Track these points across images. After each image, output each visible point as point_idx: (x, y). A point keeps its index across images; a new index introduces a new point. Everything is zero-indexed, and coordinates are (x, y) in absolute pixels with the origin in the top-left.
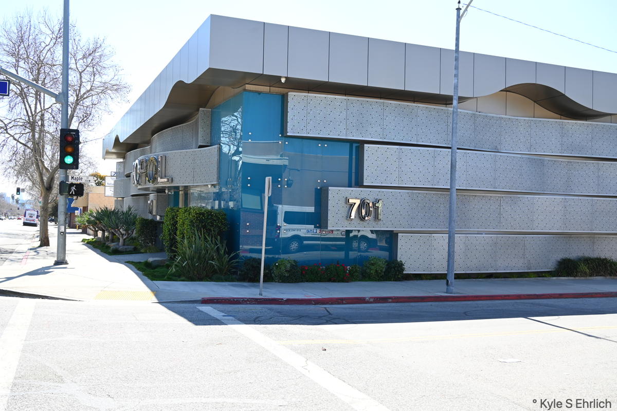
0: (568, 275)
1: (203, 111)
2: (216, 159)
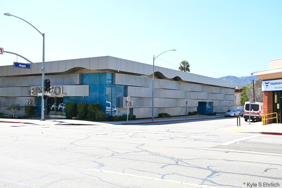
0: (161, 118)
1: (79, 74)
2: (88, 89)
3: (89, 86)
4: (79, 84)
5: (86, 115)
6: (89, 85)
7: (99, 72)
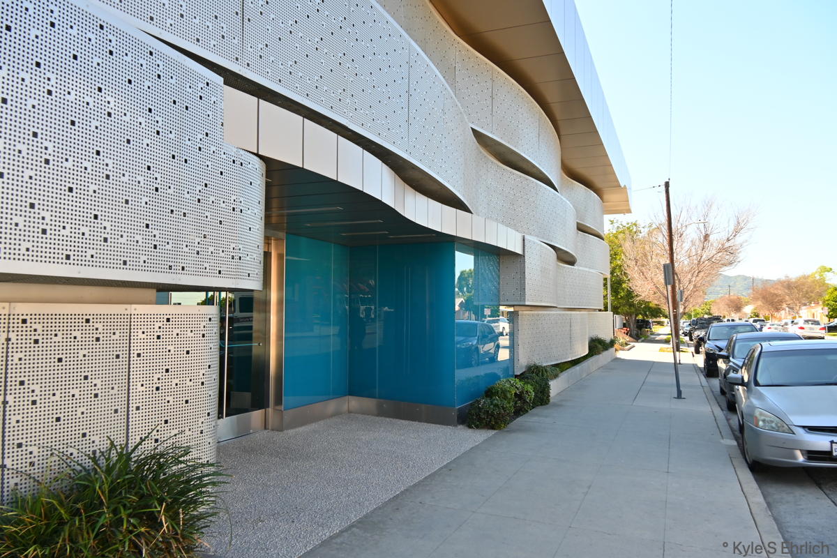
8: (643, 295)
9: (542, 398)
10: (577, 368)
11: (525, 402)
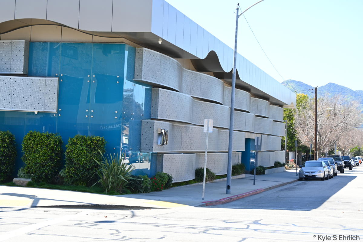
1: (26, 43)
2: (55, 90)
3: (59, 81)
4: (22, 73)
5: (57, 173)
6: (60, 78)
7: (97, 39)
8: (303, 142)
9: (263, 173)
10: (271, 169)
11: (261, 172)
